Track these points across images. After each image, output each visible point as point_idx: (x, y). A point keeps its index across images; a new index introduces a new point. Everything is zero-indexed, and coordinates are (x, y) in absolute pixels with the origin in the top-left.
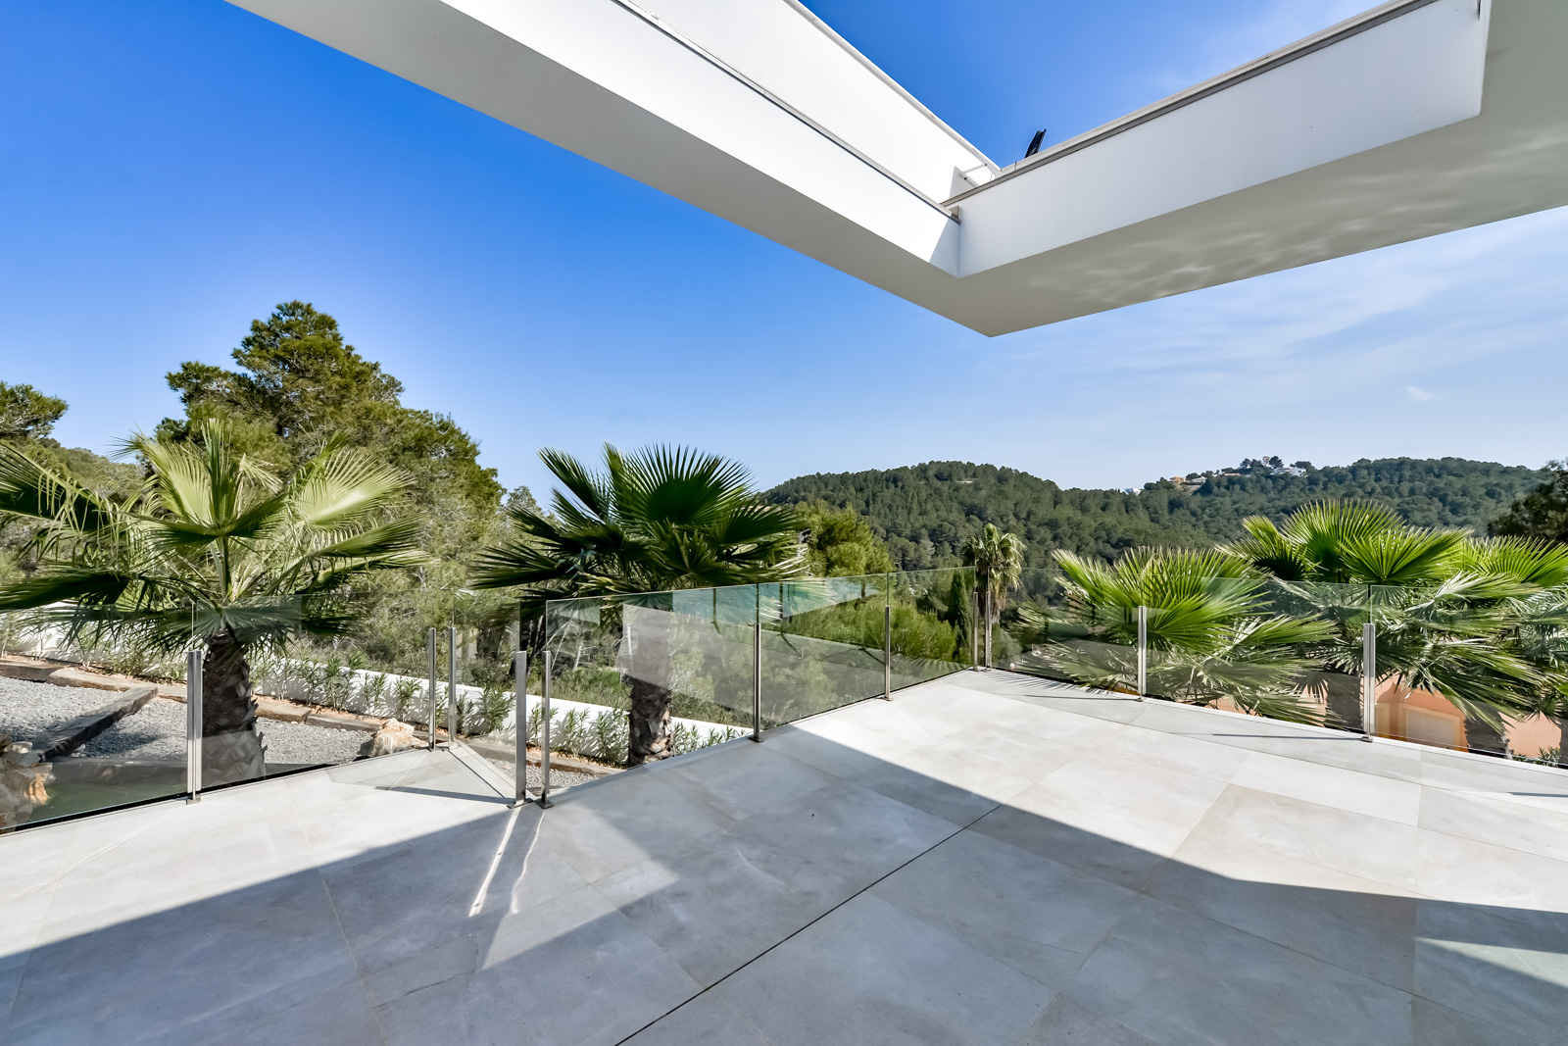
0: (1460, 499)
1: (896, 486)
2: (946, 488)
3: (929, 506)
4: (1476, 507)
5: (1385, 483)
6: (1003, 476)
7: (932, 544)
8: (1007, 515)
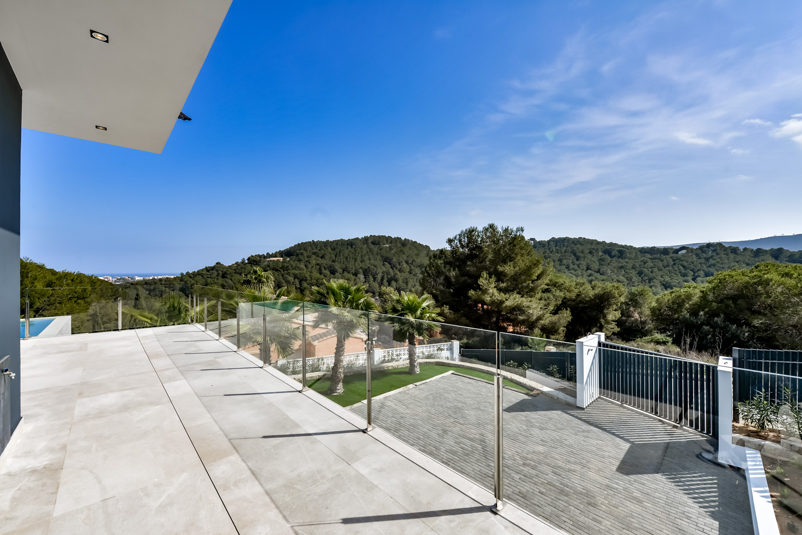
0: (580, 254)
1: (352, 248)
2: (376, 248)
3: (366, 258)
4: (584, 258)
5: (558, 248)
6: (405, 243)
7: (364, 277)
8: (402, 262)
